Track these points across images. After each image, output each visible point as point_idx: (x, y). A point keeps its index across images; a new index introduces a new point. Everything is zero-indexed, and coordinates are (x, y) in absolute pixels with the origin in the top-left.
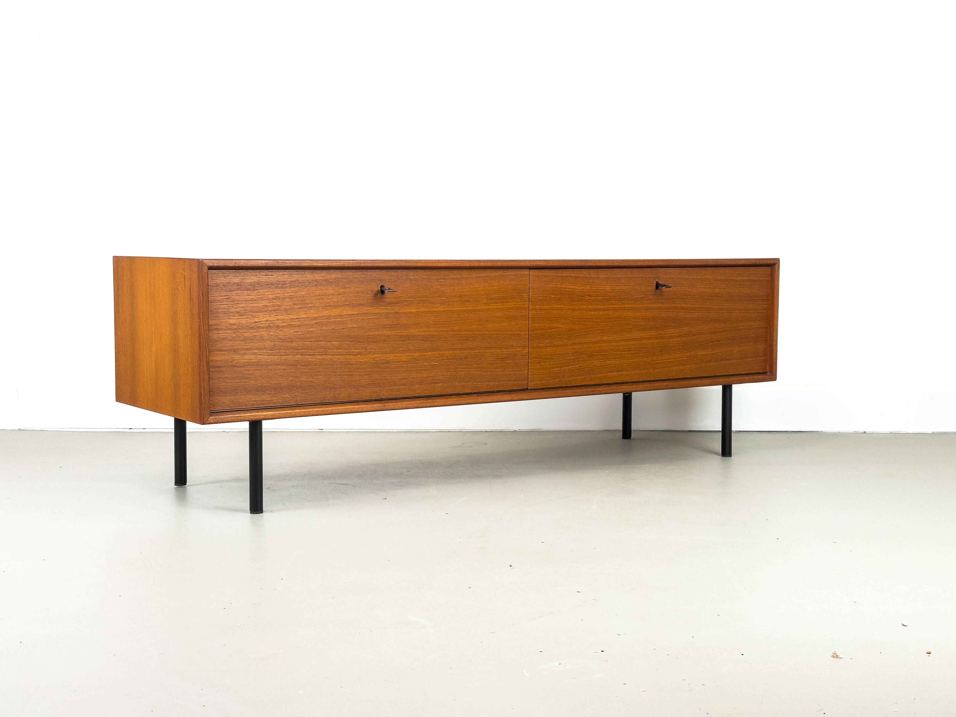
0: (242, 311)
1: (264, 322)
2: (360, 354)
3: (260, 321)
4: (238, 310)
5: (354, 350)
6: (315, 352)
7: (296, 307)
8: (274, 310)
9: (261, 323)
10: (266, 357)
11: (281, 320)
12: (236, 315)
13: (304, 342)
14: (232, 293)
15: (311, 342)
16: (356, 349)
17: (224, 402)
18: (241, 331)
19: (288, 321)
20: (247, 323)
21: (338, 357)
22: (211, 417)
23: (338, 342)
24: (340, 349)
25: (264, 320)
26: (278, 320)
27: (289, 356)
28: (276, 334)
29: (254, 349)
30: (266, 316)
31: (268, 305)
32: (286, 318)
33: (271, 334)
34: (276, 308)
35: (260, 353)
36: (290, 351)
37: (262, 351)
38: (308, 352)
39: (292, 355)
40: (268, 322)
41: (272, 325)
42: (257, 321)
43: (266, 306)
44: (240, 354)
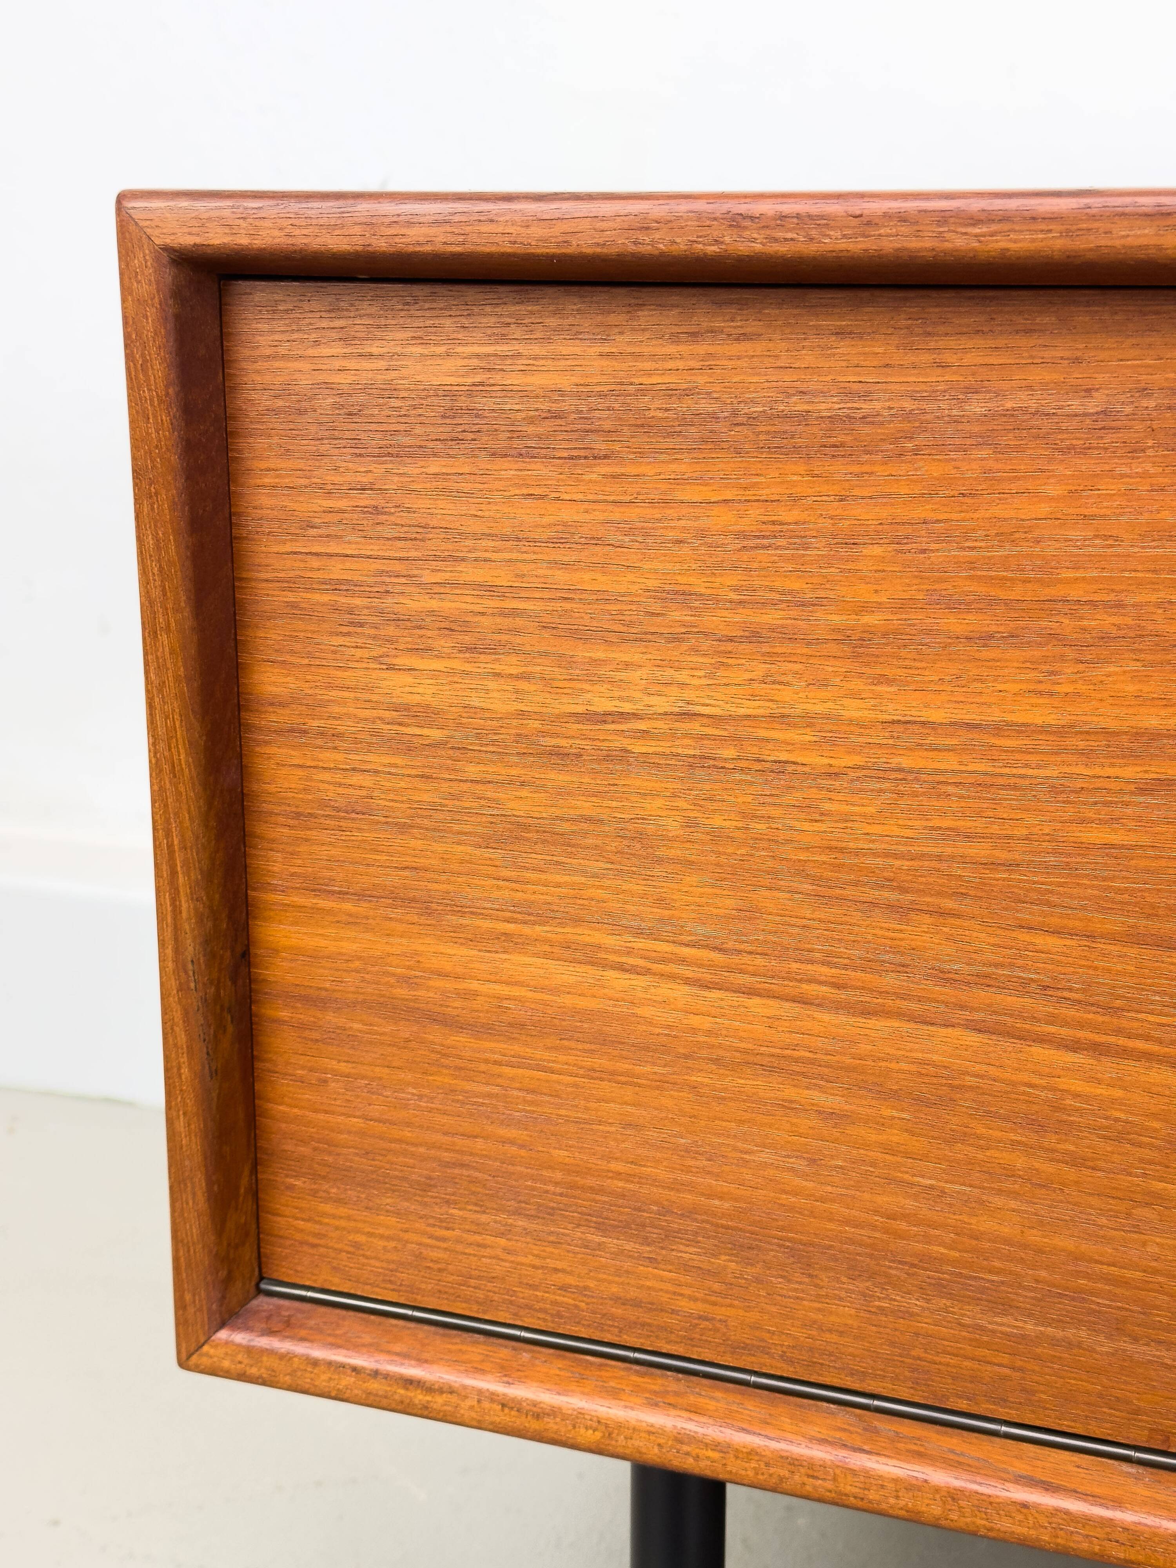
0: (485, 621)
1: (662, 725)
3: (627, 707)
4: (448, 605)
6: (1119, 1031)
7: (953, 623)
8: (754, 636)
9: (642, 726)
10: (680, 993)
11: (808, 721)
12: (444, 644)
13: (1024, 936)
14: (412, 469)
15: (1091, 937)
17: (357, 1245)
18: (472, 770)
19: (879, 737)
20: (522, 714)
22: (223, 1335)
25: (661, 704)
26: (782, 719)
27: (872, 1022)
28: (760, 827)
29: (577, 921)
30: (683, 676)
31: (699, 585)
32: (853, 710)
33: (718, 821)
34: (772, 617)
35: (629, 952)
36: (890, 981)
37: (641, 944)
38: (1052, 1019)
39: (900, 1015)
40: (695, 727)
41: (729, 752)
42: (603, 705)
43: (683, 596)
44: (474, 939)
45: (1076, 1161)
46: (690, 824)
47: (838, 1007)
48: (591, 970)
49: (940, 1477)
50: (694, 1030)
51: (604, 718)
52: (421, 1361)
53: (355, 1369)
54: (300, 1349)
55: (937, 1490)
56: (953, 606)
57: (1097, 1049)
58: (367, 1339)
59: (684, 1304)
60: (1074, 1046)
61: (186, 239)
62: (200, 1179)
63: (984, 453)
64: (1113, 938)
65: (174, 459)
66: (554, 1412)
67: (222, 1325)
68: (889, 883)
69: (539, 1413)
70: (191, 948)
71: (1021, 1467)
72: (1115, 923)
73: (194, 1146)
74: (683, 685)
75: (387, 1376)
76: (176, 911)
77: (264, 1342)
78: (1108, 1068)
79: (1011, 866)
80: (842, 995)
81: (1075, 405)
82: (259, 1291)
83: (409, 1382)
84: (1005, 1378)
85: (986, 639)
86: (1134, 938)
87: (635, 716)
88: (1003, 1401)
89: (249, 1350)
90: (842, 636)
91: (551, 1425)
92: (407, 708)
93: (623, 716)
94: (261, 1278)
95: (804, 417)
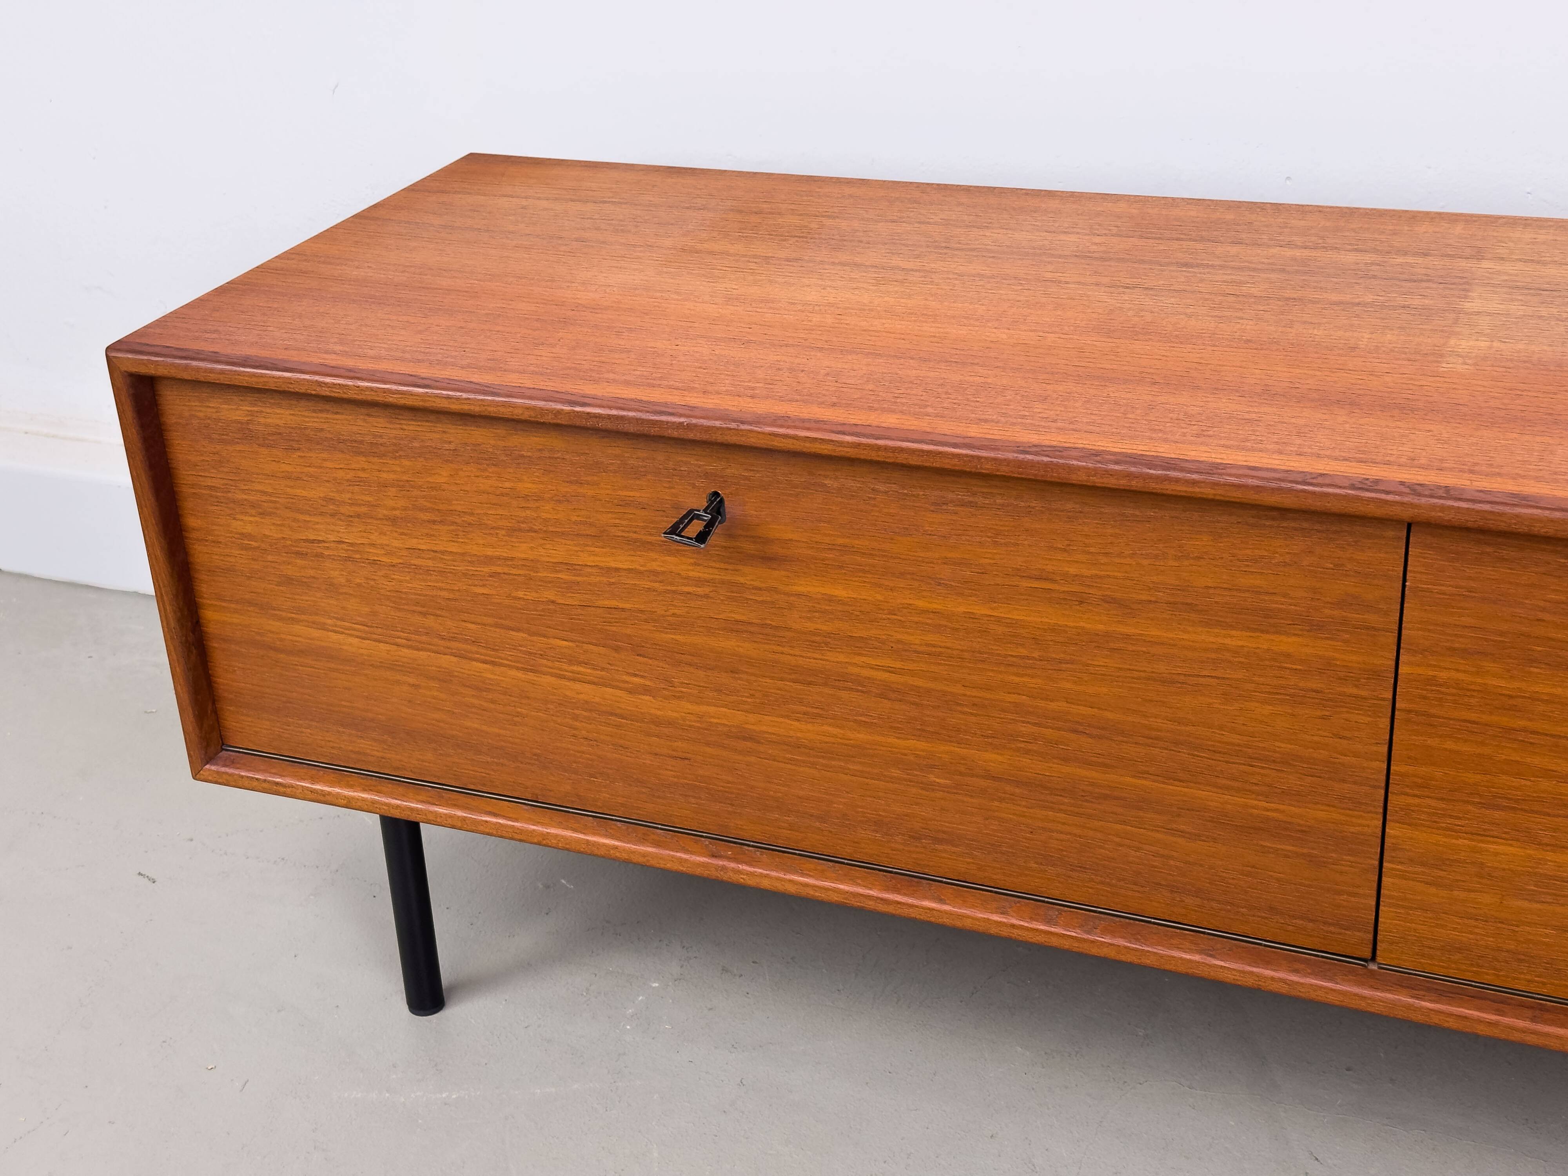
0: (265, 504)
1: (333, 545)
2: (647, 691)
3: (320, 538)
4: (252, 498)
5: (626, 678)
6: (498, 657)
7: (422, 516)
8: (359, 516)
9: (326, 545)
10: (354, 641)
11: (382, 546)
12: (253, 512)
13: (463, 624)
14: (231, 448)
15: (485, 625)
16: (636, 675)
17: (256, 732)
18: (270, 558)
19: (404, 553)
20: (284, 538)
21: (578, 686)
22: (207, 766)
23: (571, 644)
24: (580, 663)
25: (331, 538)
26: (373, 545)
27: (421, 653)
28: (372, 583)
29: (317, 614)
30: (337, 528)
31: (337, 497)
32: (396, 543)
33: (358, 581)
34: (364, 509)
35: (336, 626)
36: (424, 638)
37: (339, 623)
38: (477, 653)
39: (429, 650)
40: (344, 546)
41: (358, 556)
42: (312, 537)
43: (331, 500)
44: (280, 619)
45: (493, 702)
46: (348, 581)
47: (409, 647)
48: (325, 632)
49: (460, 813)
50: (362, 654)
51: (313, 541)
52: (281, 776)
53: (257, 779)
54: (236, 772)
55: (459, 817)
56: (422, 509)
57: (493, 663)
58: (262, 767)
59: (375, 753)
60: (485, 662)
61: (134, 370)
62: (190, 709)
63: (422, 459)
64: (491, 626)
65: (139, 445)
66: (329, 793)
67: (207, 763)
68: (417, 603)
69: (324, 794)
70: (173, 624)
71: (489, 809)
72: (490, 620)
73: (186, 697)
74: (338, 532)
75: (269, 782)
76: (165, 610)
77: (223, 769)
78: (497, 670)
79: (456, 600)
80: (410, 643)
81: (447, 446)
82: (223, 749)
83: (277, 784)
84: (485, 777)
85: (434, 522)
86: (496, 625)
87: (324, 541)
88: (484, 785)
89: (218, 772)
90: (388, 518)
91: (328, 798)
92: (242, 534)
93: (319, 541)
94: (223, 744)
95: (361, 442)
